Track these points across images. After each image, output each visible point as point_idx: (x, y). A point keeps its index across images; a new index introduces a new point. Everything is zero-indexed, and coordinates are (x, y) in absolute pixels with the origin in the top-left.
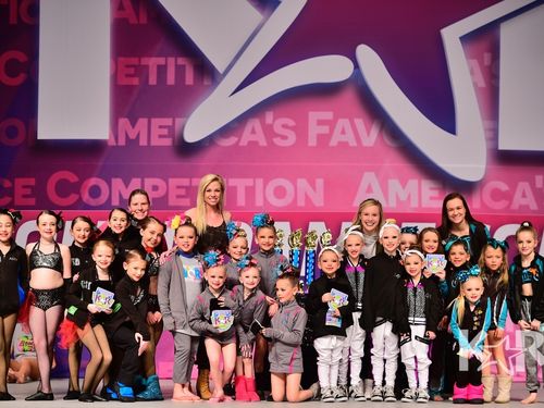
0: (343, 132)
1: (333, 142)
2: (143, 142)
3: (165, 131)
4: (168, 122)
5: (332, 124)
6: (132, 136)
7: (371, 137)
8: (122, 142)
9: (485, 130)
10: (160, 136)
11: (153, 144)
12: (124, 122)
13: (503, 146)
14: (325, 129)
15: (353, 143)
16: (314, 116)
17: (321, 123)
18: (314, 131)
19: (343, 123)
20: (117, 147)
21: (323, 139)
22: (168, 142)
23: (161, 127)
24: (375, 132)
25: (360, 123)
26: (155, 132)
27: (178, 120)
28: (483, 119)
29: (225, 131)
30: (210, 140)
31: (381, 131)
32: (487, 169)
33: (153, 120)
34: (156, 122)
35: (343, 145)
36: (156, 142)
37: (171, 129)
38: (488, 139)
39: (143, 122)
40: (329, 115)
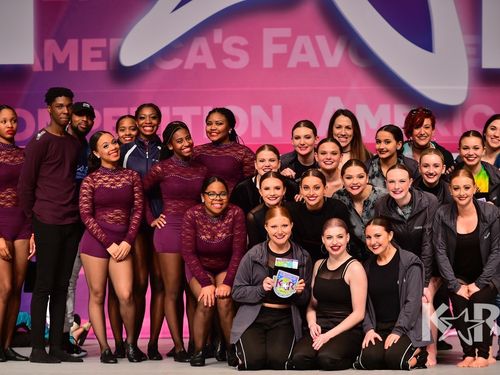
0: (303, 51)
1: (292, 63)
2: (73, 67)
3: (98, 54)
4: (102, 43)
5: (290, 42)
6: (61, 60)
7: (335, 56)
8: (49, 67)
9: (466, 45)
10: (93, 60)
11: (84, 69)
12: (50, 44)
13: (487, 64)
14: (282, 49)
15: (314, 63)
16: (269, 33)
17: (277, 41)
18: (269, 50)
19: (303, 40)
20: (42, 74)
21: (280, 60)
22: (101, 66)
23: (93, 49)
24: (339, 51)
25: (322, 41)
26: (87, 55)
27: (113, 41)
28: (464, 33)
29: (167, 52)
30: (150, 63)
31: (346, 50)
32: (469, 92)
33: (85, 42)
34: (87, 43)
35: (303, 66)
36: (88, 66)
37: (105, 51)
38: (469, 56)
39: (72, 44)
40: (286, 32)
